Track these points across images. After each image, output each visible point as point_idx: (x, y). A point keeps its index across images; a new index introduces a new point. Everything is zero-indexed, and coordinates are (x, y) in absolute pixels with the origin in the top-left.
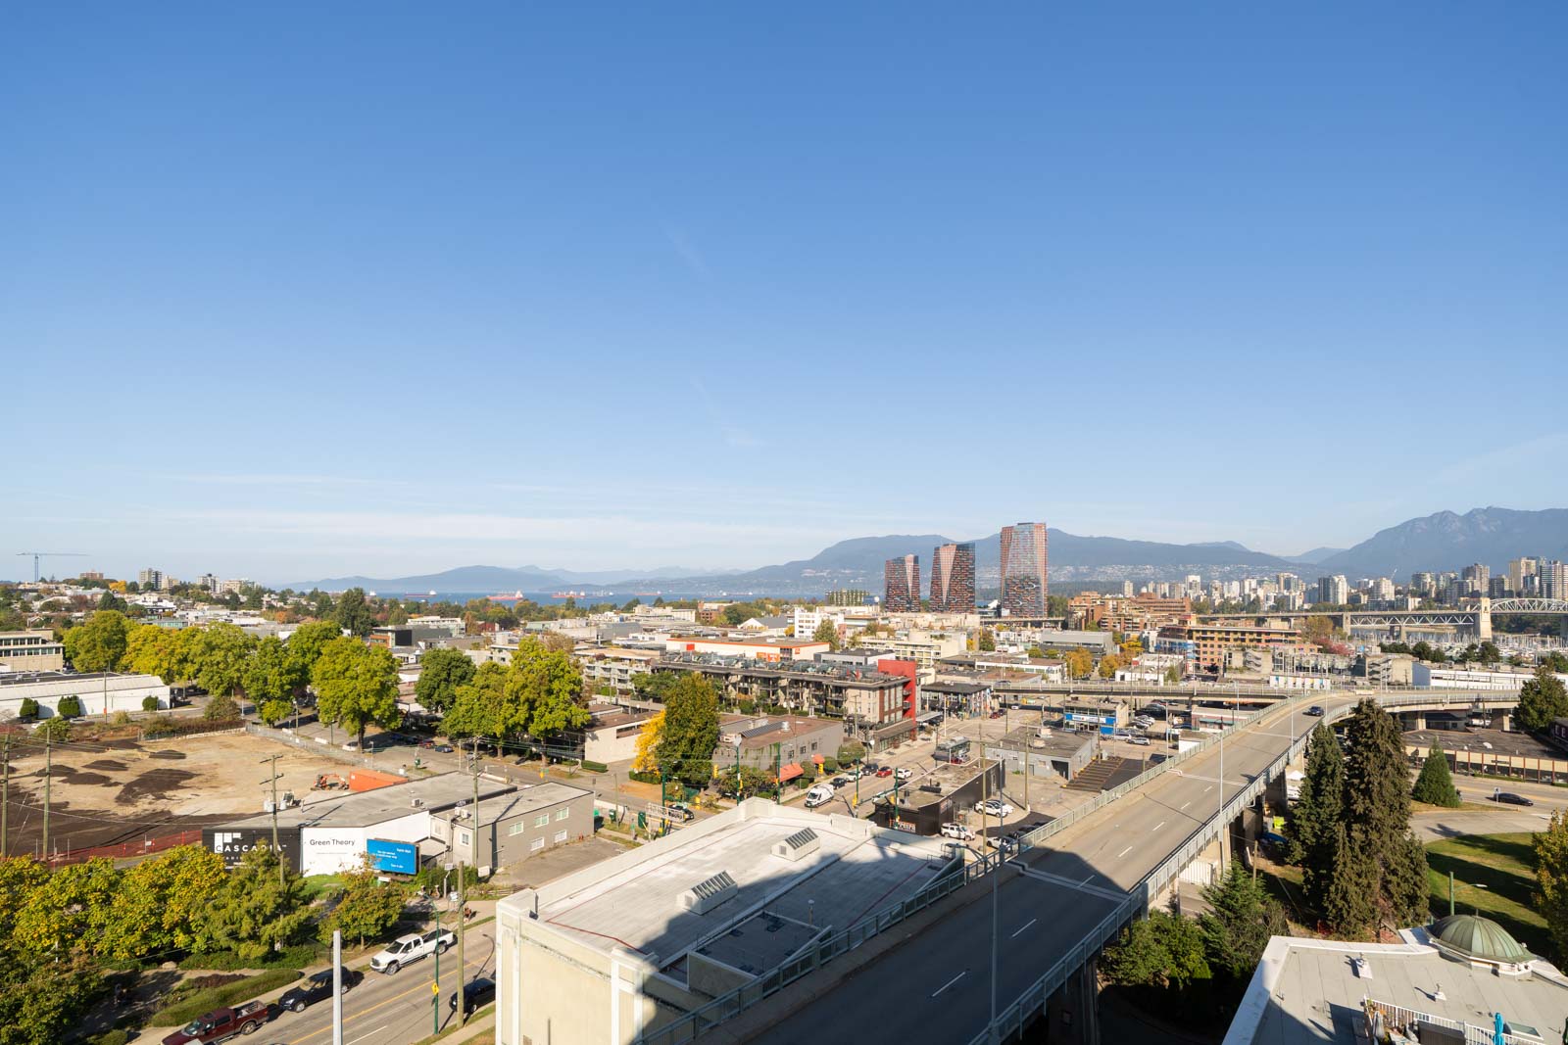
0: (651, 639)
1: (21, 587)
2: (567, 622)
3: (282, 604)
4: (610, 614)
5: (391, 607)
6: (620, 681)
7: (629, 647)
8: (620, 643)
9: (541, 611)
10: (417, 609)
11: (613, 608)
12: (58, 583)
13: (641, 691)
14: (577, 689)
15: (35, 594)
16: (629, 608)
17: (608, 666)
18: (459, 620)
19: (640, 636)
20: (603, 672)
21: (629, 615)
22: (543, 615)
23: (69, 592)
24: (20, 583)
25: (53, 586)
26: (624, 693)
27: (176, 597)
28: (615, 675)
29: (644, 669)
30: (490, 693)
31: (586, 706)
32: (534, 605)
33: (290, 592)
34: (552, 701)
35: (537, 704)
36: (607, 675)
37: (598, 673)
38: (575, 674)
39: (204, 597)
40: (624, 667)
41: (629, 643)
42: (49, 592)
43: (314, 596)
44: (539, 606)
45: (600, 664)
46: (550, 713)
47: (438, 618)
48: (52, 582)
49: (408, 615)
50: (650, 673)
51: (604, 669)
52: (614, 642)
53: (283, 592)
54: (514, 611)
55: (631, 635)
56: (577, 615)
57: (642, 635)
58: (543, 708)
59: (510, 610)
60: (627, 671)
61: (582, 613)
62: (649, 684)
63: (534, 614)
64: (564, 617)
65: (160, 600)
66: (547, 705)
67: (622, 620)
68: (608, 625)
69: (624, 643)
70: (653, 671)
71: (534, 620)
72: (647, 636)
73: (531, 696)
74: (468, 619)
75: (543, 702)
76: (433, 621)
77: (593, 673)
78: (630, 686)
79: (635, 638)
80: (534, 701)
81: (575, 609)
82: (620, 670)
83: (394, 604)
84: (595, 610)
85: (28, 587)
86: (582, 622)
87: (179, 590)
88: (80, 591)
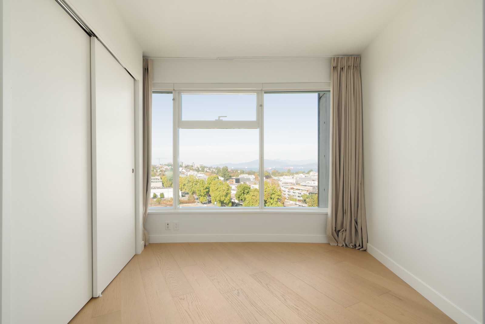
0: (314, 183)
1: (156, 166)
2: (286, 177)
3: (209, 171)
4: (302, 175)
5: (236, 172)
6: (298, 196)
7: (305, 186)
8: (303, 184)
9: (279, 173)
10: (243, 172)
11: (303, 173)
12: (163, 165)
13: (305, 200)
14: (280, 198)
15: (158, 168)
16: (308, 173)
17: (294, 191)
18: (253, 176)
19: (310, 182)
20: (293, 193)
21: (308, 175)
22: (280, 175)
23: (165, 168)
24: (156, 165)
25: (162, 166)
26: (299, 201)
27: (186, 169)
28: (297, 195)
29: (306, 193)
30: (254, 197)
31: (283, 204)
32: (277, 171)
33: (211, 167)
34: (272, 201)
35: (267, 202)
36: (293, 194)
37: (291, 193)
38: (279, 193)
39: (192, 169)
40: (300, 192)
41: (306, 184)
42: (161, 167)
43: (217, 168)
44: (279, 172)
45: (292, 191)
46: (271, 205)
47: (247, 175)
48: (162, 165)
49: (240, 174)
50: (308, 194)
51: (293, 192)
52: (301, 184)
53: (210, 167)
54: (271, 173)
55: (307, 182)
56: (290, 175)
57: (311, 182)
58: (269, 203)
59: (270, 173)
60: (301, 193)
61: (292, 174)
62: (307, 198)
63: (277, 174)
64: (286, 175)
65: (182, 170)
66: (270, 202)
67: (305, 177)
68: (299, 178)
69: (304, 184)
70: (309, 193)
71: (276, 176)
72: (313, 182)
73: (265, 199)
74: (256, 175)
75: (269, 201)
76: (245, 176)
77: (290, 194)
78: (301, 198)
79: (308, 183)
80: (266, 201)
81: (290, 173)
82: (299, 193)
83: (237, 171)
84: (297, 173)
85: (158, 166)
86: (291, 177)
87: (187, 167)
88: (167, 167)
